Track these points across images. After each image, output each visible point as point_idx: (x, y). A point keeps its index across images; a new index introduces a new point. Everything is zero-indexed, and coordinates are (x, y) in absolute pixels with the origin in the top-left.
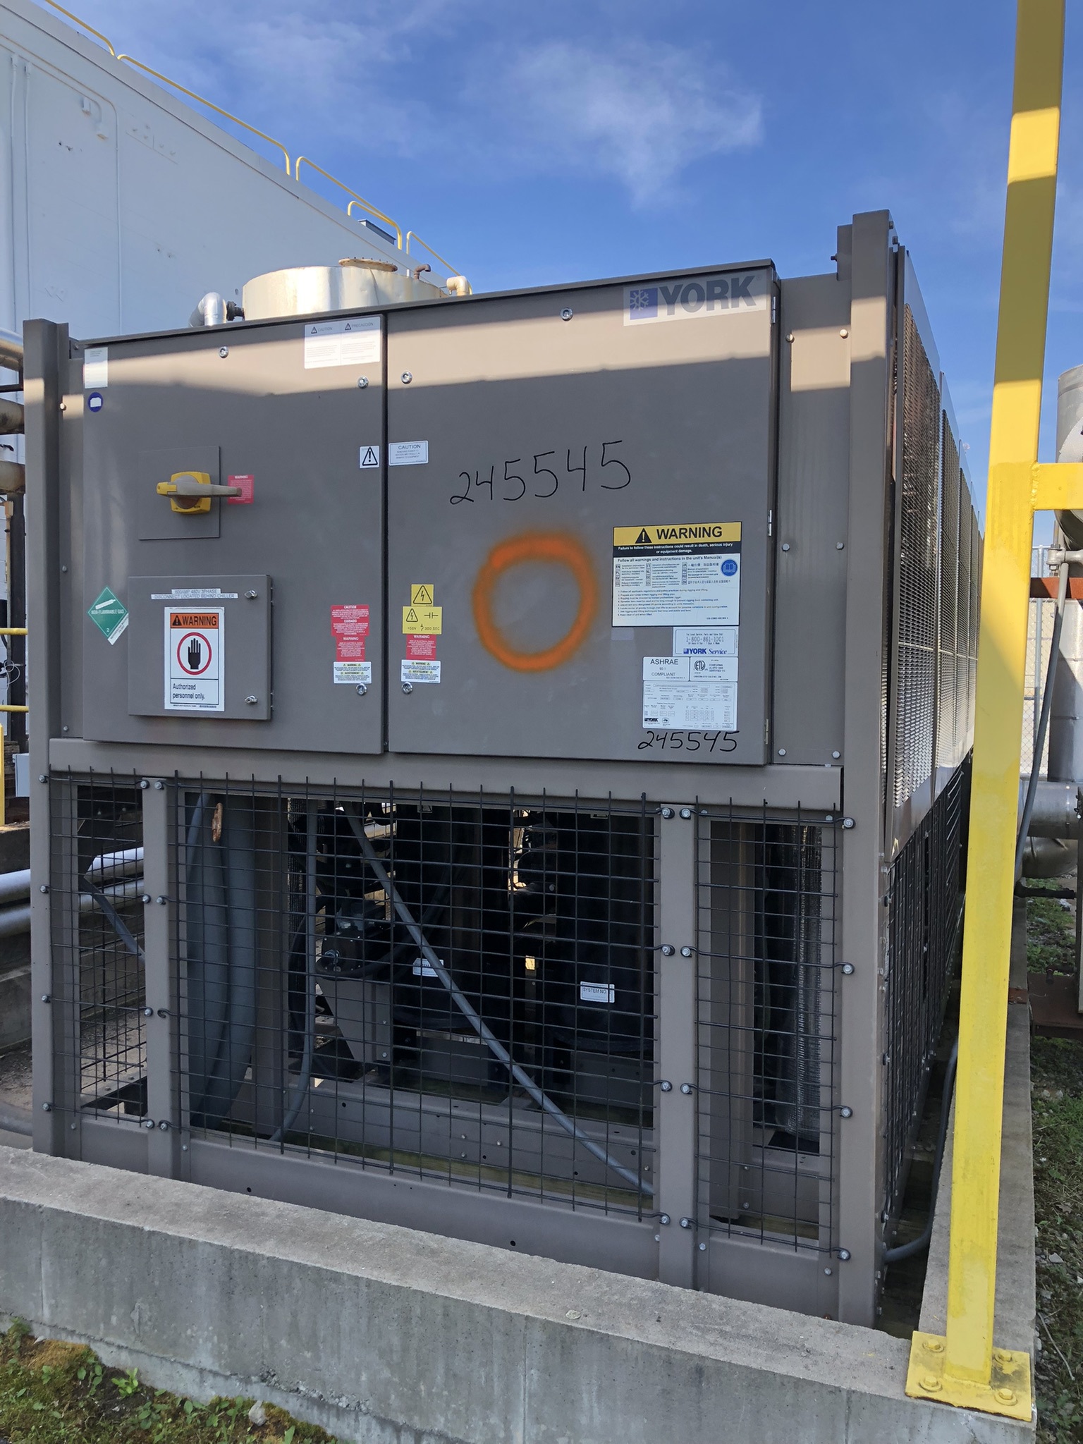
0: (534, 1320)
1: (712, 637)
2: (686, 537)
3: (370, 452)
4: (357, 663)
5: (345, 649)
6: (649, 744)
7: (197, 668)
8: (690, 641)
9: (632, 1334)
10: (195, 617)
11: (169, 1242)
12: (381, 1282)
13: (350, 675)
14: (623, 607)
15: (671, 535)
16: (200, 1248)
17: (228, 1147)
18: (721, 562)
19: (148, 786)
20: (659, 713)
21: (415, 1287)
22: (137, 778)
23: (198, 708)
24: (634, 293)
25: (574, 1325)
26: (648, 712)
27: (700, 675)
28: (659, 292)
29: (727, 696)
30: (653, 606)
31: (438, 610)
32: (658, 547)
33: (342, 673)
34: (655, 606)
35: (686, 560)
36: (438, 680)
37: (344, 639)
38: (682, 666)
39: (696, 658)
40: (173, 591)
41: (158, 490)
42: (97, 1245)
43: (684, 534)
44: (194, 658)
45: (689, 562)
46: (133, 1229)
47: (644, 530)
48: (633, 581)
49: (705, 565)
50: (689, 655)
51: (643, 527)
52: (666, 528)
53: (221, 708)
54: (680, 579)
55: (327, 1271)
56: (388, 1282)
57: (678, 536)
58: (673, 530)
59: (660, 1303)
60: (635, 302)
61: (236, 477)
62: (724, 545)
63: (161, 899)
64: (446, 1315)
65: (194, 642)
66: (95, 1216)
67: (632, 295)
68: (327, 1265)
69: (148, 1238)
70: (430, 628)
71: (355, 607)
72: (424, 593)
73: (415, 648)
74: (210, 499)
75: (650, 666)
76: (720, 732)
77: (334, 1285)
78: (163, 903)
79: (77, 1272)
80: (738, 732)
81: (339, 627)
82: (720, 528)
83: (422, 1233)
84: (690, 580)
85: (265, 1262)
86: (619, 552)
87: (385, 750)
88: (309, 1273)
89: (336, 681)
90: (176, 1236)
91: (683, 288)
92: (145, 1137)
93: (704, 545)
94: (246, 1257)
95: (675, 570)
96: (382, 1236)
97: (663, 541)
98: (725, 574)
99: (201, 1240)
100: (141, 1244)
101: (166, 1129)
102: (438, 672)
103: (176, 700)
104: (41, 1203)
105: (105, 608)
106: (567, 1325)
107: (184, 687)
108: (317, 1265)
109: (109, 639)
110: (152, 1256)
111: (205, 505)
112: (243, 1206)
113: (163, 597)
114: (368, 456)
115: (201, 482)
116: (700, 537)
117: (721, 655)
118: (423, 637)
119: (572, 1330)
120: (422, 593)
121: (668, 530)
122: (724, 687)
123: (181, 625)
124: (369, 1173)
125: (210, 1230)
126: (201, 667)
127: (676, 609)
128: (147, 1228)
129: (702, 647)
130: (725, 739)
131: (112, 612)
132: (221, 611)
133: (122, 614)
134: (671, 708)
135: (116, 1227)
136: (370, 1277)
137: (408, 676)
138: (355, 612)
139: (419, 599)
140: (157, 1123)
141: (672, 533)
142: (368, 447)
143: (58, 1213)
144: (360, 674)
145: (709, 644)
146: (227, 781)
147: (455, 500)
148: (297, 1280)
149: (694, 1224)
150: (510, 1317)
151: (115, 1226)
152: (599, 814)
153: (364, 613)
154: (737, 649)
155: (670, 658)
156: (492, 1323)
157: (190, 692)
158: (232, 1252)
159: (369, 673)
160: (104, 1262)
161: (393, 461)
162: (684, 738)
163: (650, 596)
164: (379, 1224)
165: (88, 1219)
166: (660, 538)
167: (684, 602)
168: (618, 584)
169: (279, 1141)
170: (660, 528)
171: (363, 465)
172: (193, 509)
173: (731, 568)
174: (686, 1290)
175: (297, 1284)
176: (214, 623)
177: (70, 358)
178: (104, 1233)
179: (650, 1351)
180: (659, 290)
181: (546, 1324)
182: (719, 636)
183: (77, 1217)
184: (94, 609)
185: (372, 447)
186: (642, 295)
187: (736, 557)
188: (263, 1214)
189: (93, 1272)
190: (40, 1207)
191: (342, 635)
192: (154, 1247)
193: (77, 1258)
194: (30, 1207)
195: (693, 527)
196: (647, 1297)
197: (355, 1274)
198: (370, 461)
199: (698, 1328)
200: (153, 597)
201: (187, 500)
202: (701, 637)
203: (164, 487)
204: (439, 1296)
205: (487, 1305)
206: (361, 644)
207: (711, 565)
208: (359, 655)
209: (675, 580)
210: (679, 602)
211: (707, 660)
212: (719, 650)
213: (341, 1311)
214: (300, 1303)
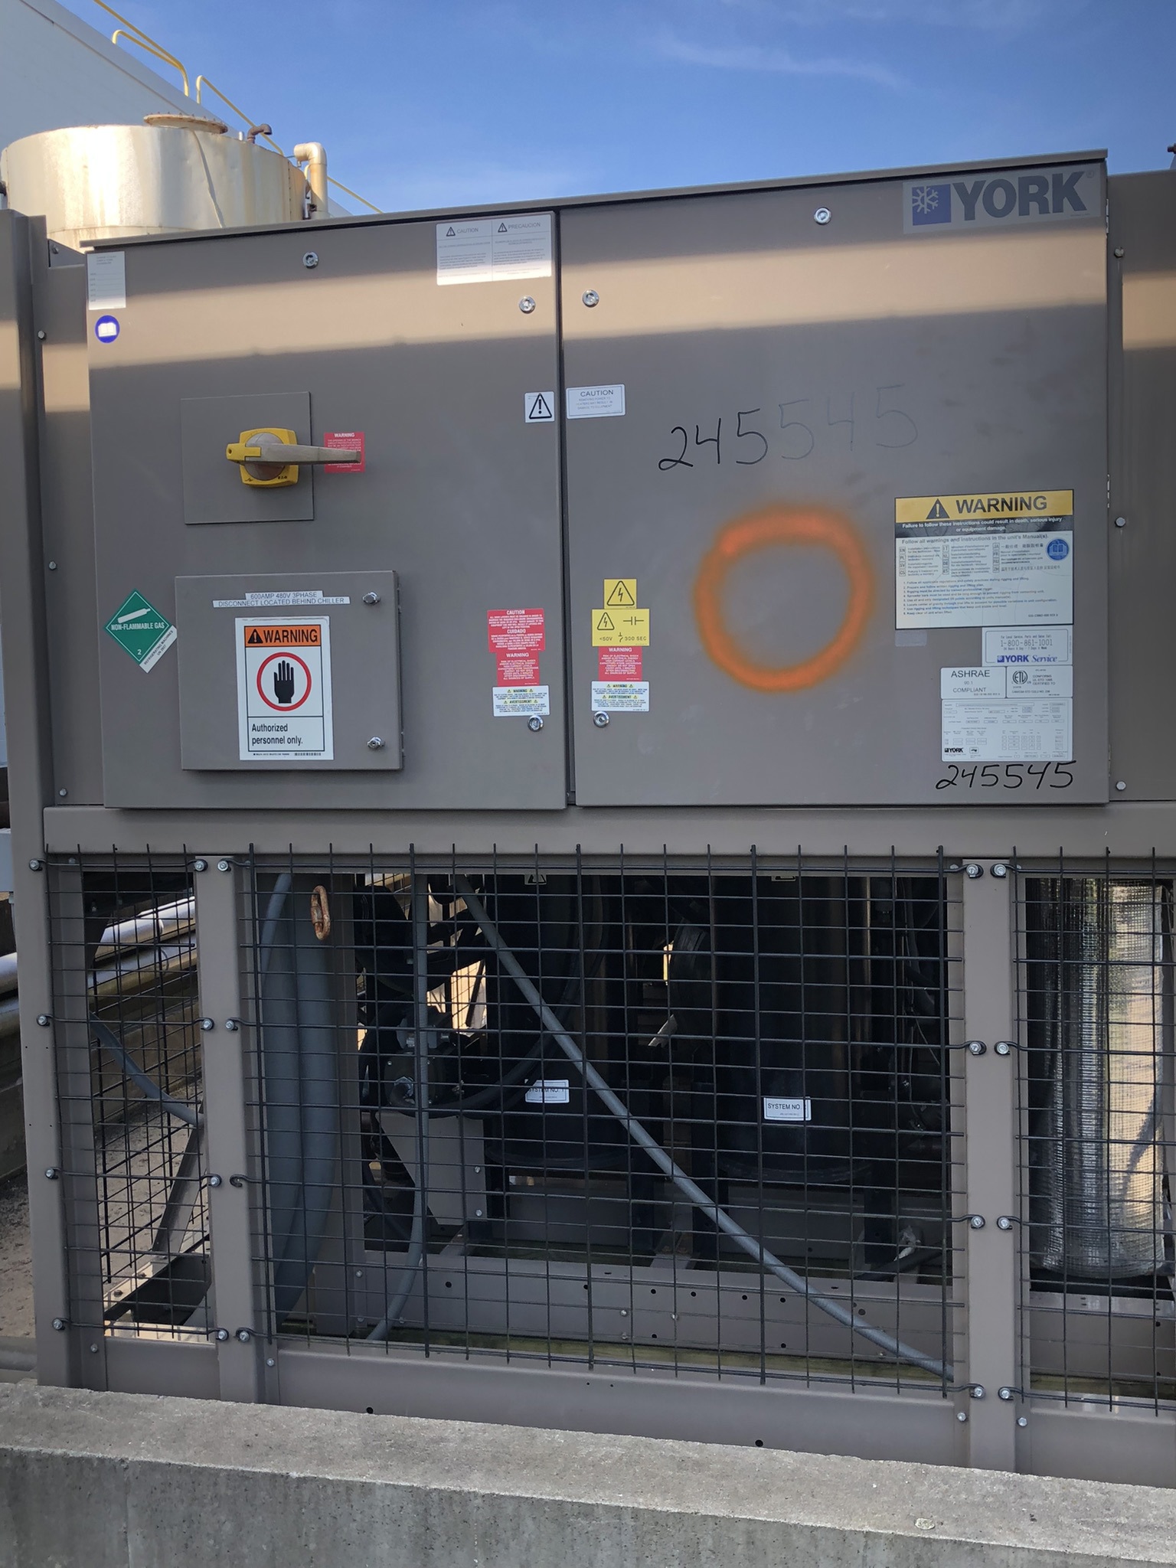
0: (878, 1536)
1: (1037, 640)
2: (998, 510)
3: (540, 401)
4: (528, 688)
5: (509, 670)
6: (952, 782)
7: (290, 702)
8: (1006, 646)
9: (1012, 1541)
10: (283, 631)
11: (330, 1491)
12: (654, 1511)
13: (518, 704)
14: (910, 603)
15: (976, 508)
16: (379, 1493)
17: (346, 1357)
18: (1046, 542)
19: (205, 868)
20: (964, 742)
21: (703, 1512)
22: (189, 858)
23: (292, 757)
24: (918, 191)
25: (932, 1536)
26: (948, 740)
27: (1022, 689)
28: (953, 191)
29: (1059, 716)
30: (953, 601)
31: (644, 614)
32: (958, 524)
33: (504, 702)
34: (957, 601)
35: (998, 541)
36: (645, 707)
37: (508, 655)
38: (994, 678)
39: (1014, 667)
40: (248, 595)
41: (228, 454)
42: (216, 1505)
43: (994, 506)
44: (284, 688)
45: (1003, 543)
46: (273, 1476)
47: (938, 502)
48: (924, 569)
49: (1024, 546)
50: (1005, 663)
51: (936, 498)
52: (968, 498)
53: (328, 755)
54: (990, 564)
55: (572, 1503)
56: (665, 1509)
57: (986, 509)
58: (980, 501)
59: (1021, 1498)
60: (919, 203)
61: (336, 435)
62: (1050, 520)
63: (231, 1022)
64: (751, 1542)
65: (283, 666)
66: (212, 1466)
67: (915, 193)
68: (569, 1497)
69: (298, 1487)
70: (633, 638)
71: (523, 612)
72: (623, 590)
73: (611, 665)
74: (297, 466)
75: (950, 680)
76: (1050, 763)
77: (584, 1522)
78: (235, 1029)
79: (186, 1546)
80: (1075, 762)
81: (500, 641)
82: (1044, 498)
83: (670, 1442)
84: (1005, 566)
85: (479, 1501)
86: (902, 532)
87: (571, 804)
88: (546, 1509)
89: (497, 713)
90: (340, 1481)
91: (986, 185)
92: (214, 1353)
93: (1022, 521)
94: (449, 1498)
95: (982, 553)
96: (619, 1451)
97: (965, 515)
98: (1053, 558)
99: (379, 1482)
100: (286, 1496)
101: (248, 1340)
102: (646, 696)
103: (257, 747)
104: (124, 1456)
105: (129, 622)
106: (923, 1538)
107: (270, 729)
108: (558, 1498)
109: (142, 665)
110: (303, 1510)
111: (292, 474)
112: (407, 1432)
113: (232, 603)
114: (539, 406)
115: (286, 442)
116: (1016, 509)
117: (1049, 663)
118: (623, 650)
119: (931, 1543)
120: (620, 590)
121: (972, 501)
122: (1054, 704)
123: (261, 642)
124: (560, 1372)
125: (386, 1467)
126: (295, 700)
127: (985, 604)
128: (294, 1474)
129: (1022, 653)
130: (1056, 772)
131: (146, 626)
132: (324, 622)
133: (161, 630)
134: (982, 734)
135: (247, 1478)
136: (636, 1506)
137: (602, 704)
138: (522, 619)
139: (616, 599)
140: (233, 1333)
141: (977, 505)
142: (537, 394)
143: (153, 1467)
144: (533, 703)
145: (1035, 648)
146: (331, 855)
147: (664, 465)
148: (529, 1522)
149: (1018, 1393)
150: (843, 1536)
151: (244, 1476)
152: (783, 875)
153: (537, 619)
154: (1071, 655)
155: (978, 669)
156: (816, 1547)
157: (279, 735)
158: (428, 1493)
159: (546, 700)
160: (228, 1527)
161: (573, 412)
162: (1000, 772)
163: (949, 588)
164: (606, 1437)
165: (201, 1471)
166: (960, 511)
167: (996, 595)
168: (903, 573)
169: (382, 1340)
170: (961, 499)
171: (531, 418)
172: (276, 481)
173: (1061, 550)
174: (1044, 1478)
175: (529, 1525)
176: (314, 639)
177: (50, 266)
178: (227, 1486)
179: (1040, 1558)
180: (952, 188)
181: (893, 1540)
182: (1045, 638)
183: (183, 1469)
184: (116, 622)
185: (542, 393)
186: (929, 194)
187: (1067, 536)
188: (442, 1439)
189: (211, 1542)
190: (122, 1461)
191: (506, 651)
192: (306, 1499)
193: (185, 1526)
194: (107, 1463)
195: (1007, 497)
196: (1001, 1493)
197: (614, 1504)
198: (540, 412)
199: (1087, 1524)
200: (216, 604)
201: (266, 468)
202: (1021, 640)
203: (238, 450)
204: (739, 1520)
205: (810, 1524)
206: (533, 661)
207: (1033, 546)
208: (531, 677)
209: (984, 567)
210: (989, 596)
211: (1030, 669)
212: (1046, 656)
213: (596, 1555)
214: (533, 1550)
